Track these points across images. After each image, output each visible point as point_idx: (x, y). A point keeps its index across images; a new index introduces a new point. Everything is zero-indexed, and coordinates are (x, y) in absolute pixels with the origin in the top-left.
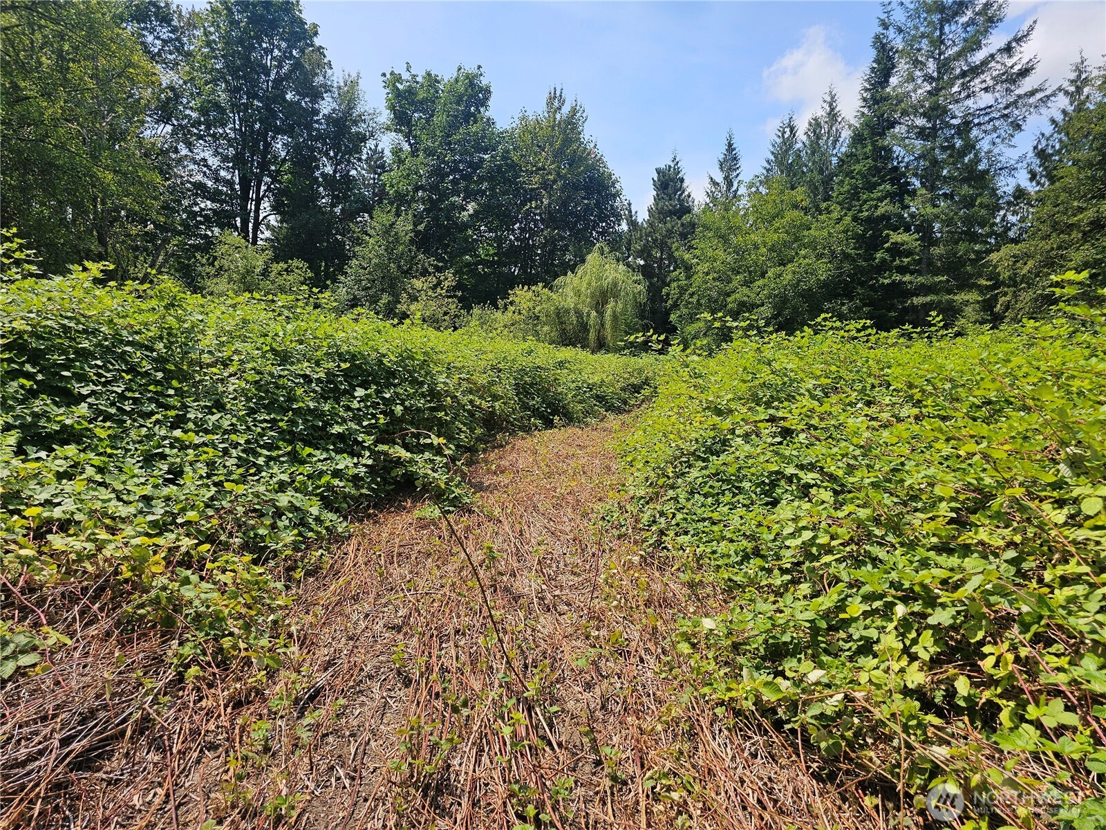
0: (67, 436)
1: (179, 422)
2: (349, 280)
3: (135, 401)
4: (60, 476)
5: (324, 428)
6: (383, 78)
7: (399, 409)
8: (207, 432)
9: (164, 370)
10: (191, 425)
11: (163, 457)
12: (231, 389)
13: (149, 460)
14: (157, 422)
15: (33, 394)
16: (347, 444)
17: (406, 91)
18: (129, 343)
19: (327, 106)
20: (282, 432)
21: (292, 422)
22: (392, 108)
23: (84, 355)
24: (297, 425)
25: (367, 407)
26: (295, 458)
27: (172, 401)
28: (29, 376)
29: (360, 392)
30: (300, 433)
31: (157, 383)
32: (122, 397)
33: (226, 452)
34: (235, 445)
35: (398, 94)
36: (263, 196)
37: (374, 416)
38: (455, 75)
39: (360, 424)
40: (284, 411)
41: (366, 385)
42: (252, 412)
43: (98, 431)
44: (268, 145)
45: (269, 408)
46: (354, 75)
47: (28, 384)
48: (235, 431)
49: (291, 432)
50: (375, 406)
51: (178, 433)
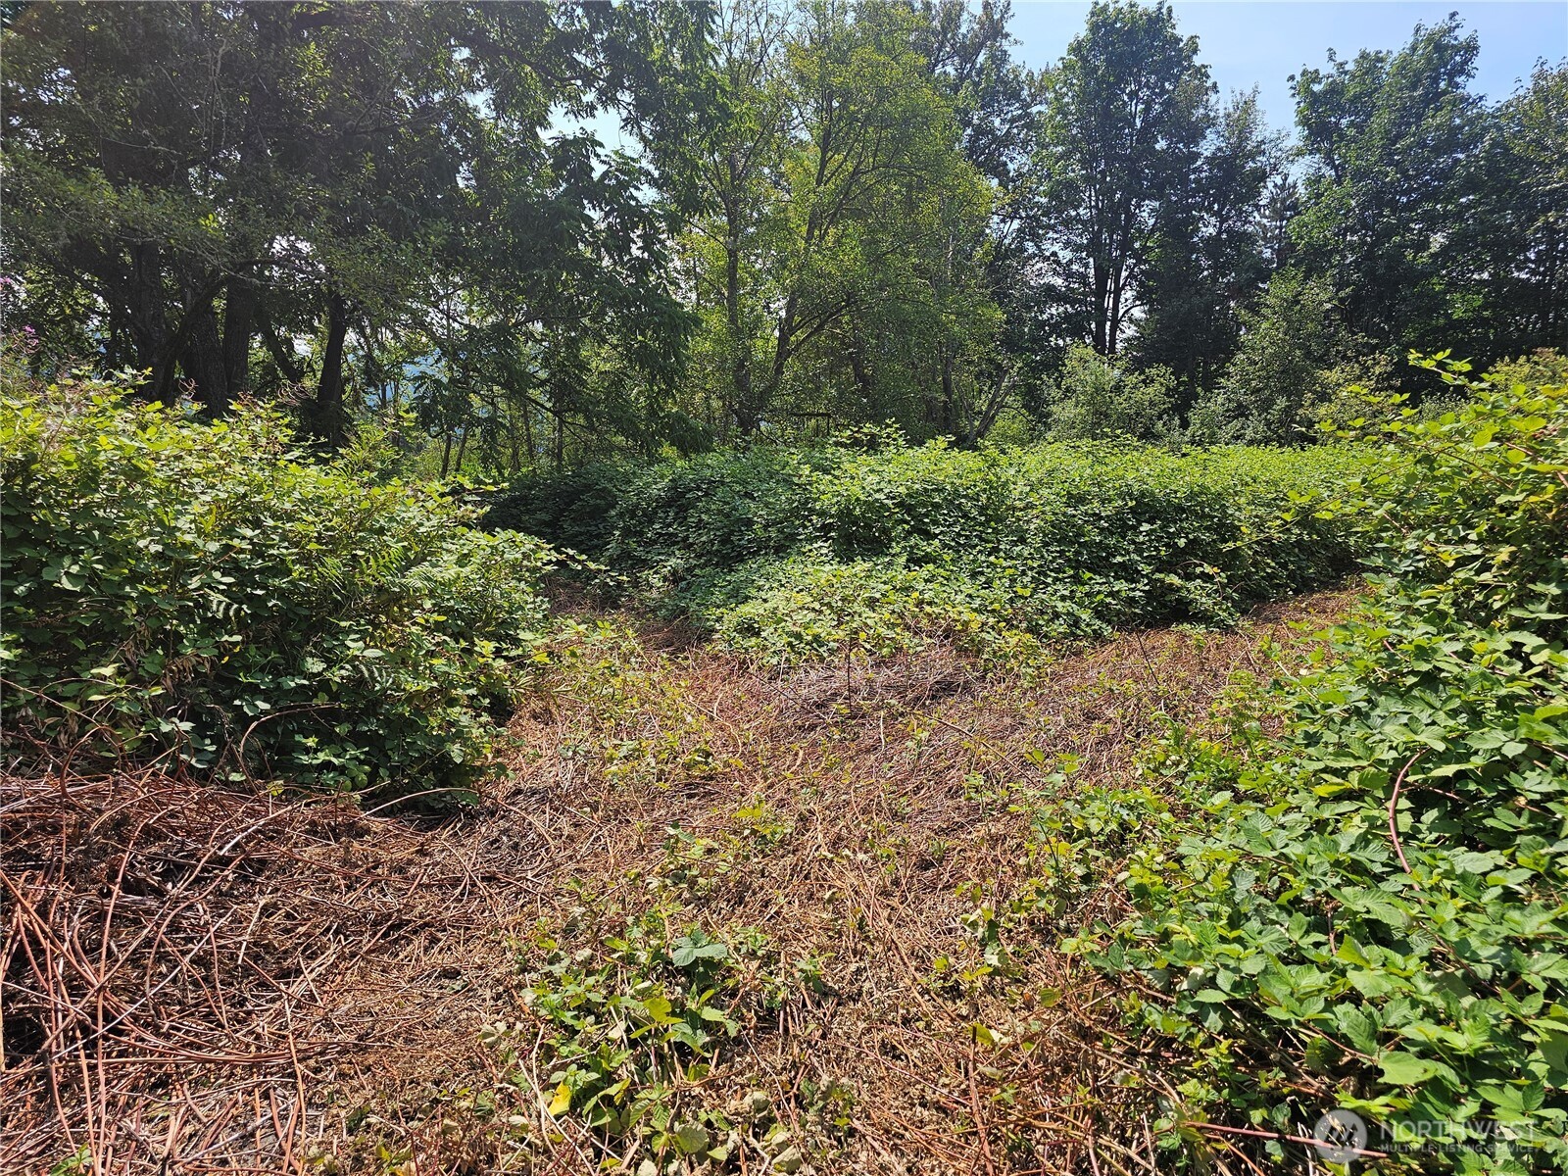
0: (927, 559)
1: (995, 551)
2: (1231, 384)
3: (967, 537)
4: (926, 581)
5: (1106, 559)
6: (1291, 84)
7: (1182, 542)
8: (1012, 558)
9: (986, 515)
10: (1002, 554)
11: (982, 573)
12: (1032, 527)
13: (974, 575)
14: (980, 552)
15: (909, 533)
16: (1129, 573)
17: (1325, 92)
18: (964, 497)
19: (1208, 146)
20: (1069, 560)
21: (1077, 553)
22: (1304, 122)
23: (937, 506)
24: (1082, 554)
25: (1150, 541)
26: (1077, 580)
27: (990, 537)
28: (907, 523)
29: (1145, 527)
30: (1085, 562)
31: (981, 524)
32: (959, 535)
33: (1024, 573)
34: (1032, 569)
35: (1314, 100)
36: (1124, 285)
37: (1156, 548)
38: (1411, 40)
39: (1141, 555)
40: (1072, 543)
41: (1151, 521)
42: (1046, 544)
43: (945, 556)
44: (1130, 217)
45: (1060, 542)
46: (1248, 92)
47: (906, 527)
48: (1032, 559)
49: (1077, 561)
50: (1159, 539)
51: (992, 559)
